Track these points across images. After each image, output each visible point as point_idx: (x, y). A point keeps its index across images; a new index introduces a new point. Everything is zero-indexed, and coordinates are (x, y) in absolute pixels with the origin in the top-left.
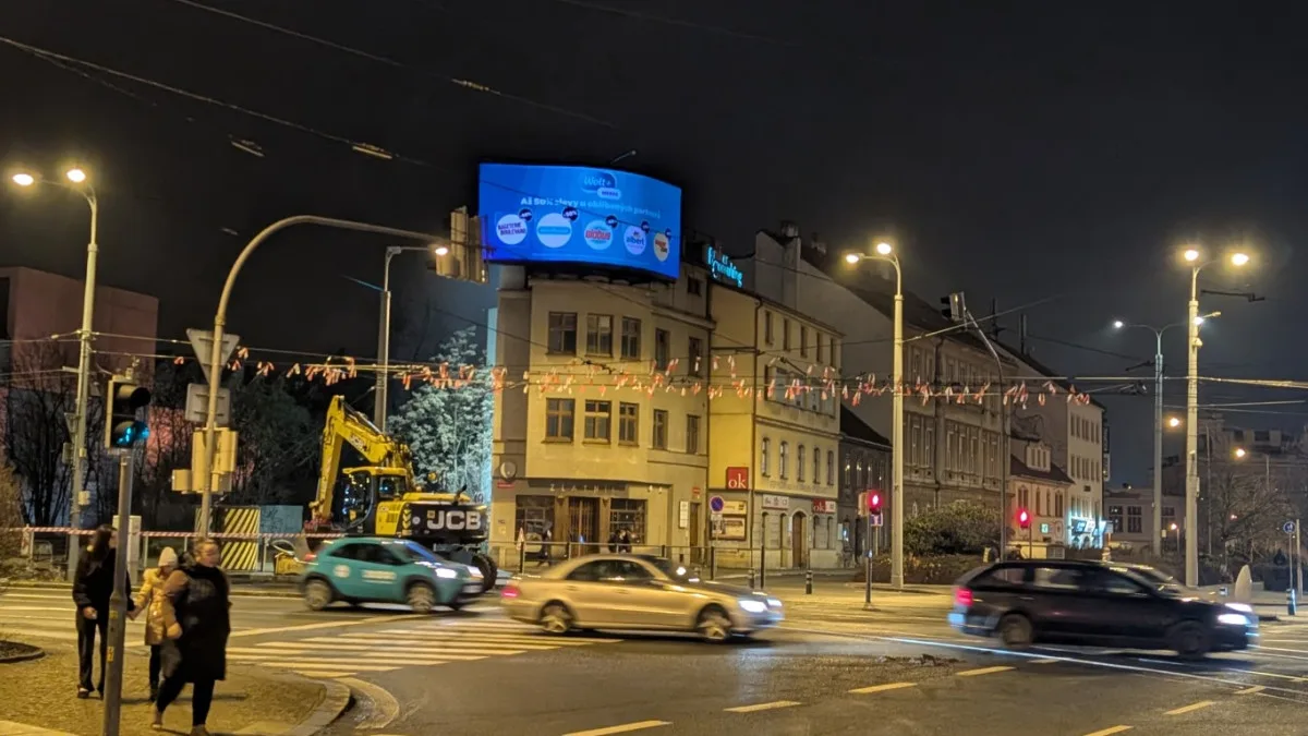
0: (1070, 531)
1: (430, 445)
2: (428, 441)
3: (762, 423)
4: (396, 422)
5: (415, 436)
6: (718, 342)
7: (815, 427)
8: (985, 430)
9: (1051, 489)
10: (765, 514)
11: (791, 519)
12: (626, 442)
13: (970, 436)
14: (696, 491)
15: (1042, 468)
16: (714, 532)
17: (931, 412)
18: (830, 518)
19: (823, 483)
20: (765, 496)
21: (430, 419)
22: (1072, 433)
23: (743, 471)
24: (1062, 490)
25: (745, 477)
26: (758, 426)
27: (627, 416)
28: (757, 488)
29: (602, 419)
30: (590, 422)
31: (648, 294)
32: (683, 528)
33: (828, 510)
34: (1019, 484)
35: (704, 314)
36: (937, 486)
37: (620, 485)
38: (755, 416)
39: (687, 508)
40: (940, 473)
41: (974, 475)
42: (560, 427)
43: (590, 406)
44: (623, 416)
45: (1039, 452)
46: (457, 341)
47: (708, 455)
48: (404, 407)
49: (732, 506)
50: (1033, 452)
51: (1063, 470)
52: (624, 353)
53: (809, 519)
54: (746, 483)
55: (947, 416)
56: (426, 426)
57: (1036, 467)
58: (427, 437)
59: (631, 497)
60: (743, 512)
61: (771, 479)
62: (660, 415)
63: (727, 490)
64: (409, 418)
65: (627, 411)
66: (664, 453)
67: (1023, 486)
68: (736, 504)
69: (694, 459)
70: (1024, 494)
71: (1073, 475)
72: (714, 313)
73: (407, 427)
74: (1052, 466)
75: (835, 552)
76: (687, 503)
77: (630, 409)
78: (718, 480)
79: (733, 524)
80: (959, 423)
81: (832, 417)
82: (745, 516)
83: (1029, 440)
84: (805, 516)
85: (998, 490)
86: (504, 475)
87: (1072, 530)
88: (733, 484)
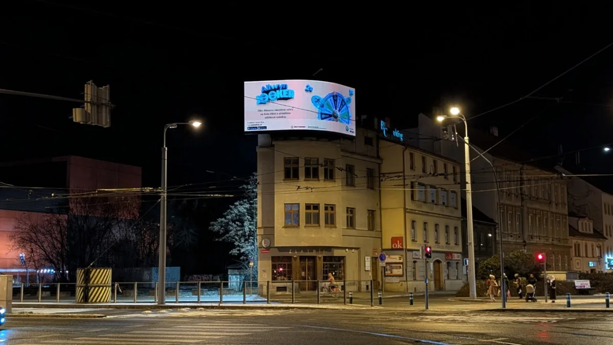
0: (607, 265)
1: (240, 233)
2: (240, 230)
3: (408, 212)
4: (222, 222)
5: (231, 228)
6: (384, 170)
7: (444, 214)
8: (552, 213)
9: (594, 243)
10: (415, 262)
11: (432, 264)
12: (329, 225)
13: (543, 216)
14: (375, 250)
15: (588, 232)
16: (386, 272)
17: (519, 204)
18: (457, 263)
19: (452, 242)
20: (414, 252)
21: (240, 220)
22: (606, 213)
23: (400, 239)
24: (601, 243)
25: (401, 242)
26: (407, 214)
27: (329, 211)
28: (408, 248)
29: (314, 214)
30: (308, 216)
31: (338, 145)
32: (368, 271)
33: (456, 258)
34: (574, 241)
35: (376, 156)
36: (524, 244)
37: (329, 249)
38: (405, 209)
39: (369, 260)
40: (526, 237)
41: (546, 237)
42: (292, 218)
43: (308, 207)
44: (327, 211)
45: (586, 223)
46: (253, 177)
47: (381, 231)
48: (226, 213)
49: (395, 258)
50: (582, 224)
51: (601, 232)
52: (326, 177)
53: (444, 264)
54: (402, 245)
55: (529, 205)
56: (237, 223)
57: (584, 231)
59: (335, 255)
60: (401, 261)
61: (417, 243)
62: (351, 211)
63: (392, 249)
65: (329, 209)
66: (354, 230)
67: (577, 242)
68: (397, 257)
69: (373, 233)
70: (577, 247)
71: (607, 234)
72: (382, 154)
74: (594, 229)
75: (461, 281)
76: (369, 257)
77: (330, 208)
78: (387, 244)
79: (396, 268)
80: (536, 209)
81: (456, 208)
82: (402, 263)
83: (580, 217)
84: (441, 262)
85: (562, 244)
86: (264, 246)
87: (608, 264)
88: (395, 246)
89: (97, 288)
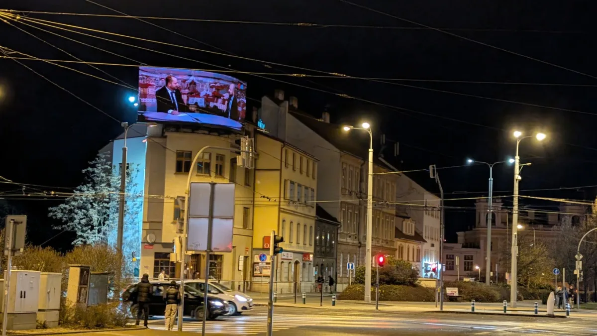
0: (424, 270)
3: (283, 212)
5: (76, 216)
6: (260, 165)
7: (305, 213)
9: (415, 245)
10: (282, 263)
11: (293, 265)
14: (247, 249)
15: (410, 234)
16: (255, 272)
18: (310, 264)
19: (308, 245)
20: (283, 253)
22: (426, 214)
24: (420, 246)
26: (281, 213)
31: (229, 141)
32: (240, 270)
33: (310, 259)
34: (399, 243)
36: (359, 245)
38: (280, 208)
39: (242, 259)
40: (361, 237)
41: (377, 238)
45: (409, 224)
46: (100, 160)
47: (253, 230)
48: (68, 199)
50: (406, 223)
51: (421, 235)
52: (216, 173)
53: (301, 264)
55: (365, 205)
56: (83, 210)
57: (407, 233)
58: (83, 217)
59: (216, 254)
61: (285, 243)
63: (263, 249)
64: (73, 206)
67: (401, 244)
69: (247, 232)
70: (401, 249)
71: (426, 237)
72: (258, 150)
73: (71, 211)
74: (415, 232)
75: (311, 283)
76: (242, 256)
78: (258, 244)
79: (265, 268)
81: (313, 207)
83: (404, 217)
84: (298, 263)
85: (388, 246)
86: (149, 241)
87: (425, 269)
88: (267, 246)
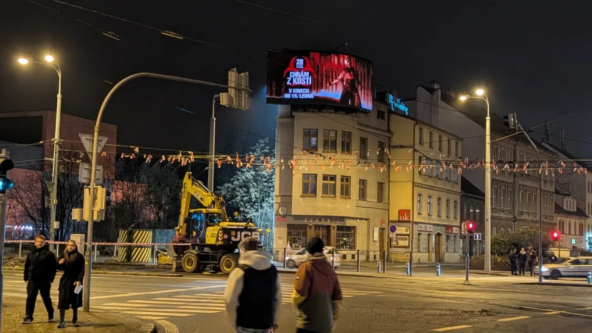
0: (587, 243)
1: (246, 198)
2: (245, 196)
3: (417, 186)
4: (229, 187)
5: (238, 194)
6: (394, 143)
7: (447, 188)
8: (541, 190)
9: (577, 220)
10: (419, 234)
11: (434, 236)
12: (345, 196)
13: (532, 192)
14: (382, 222)
15: (572, 210)
16: (392, 243)
17: (511, 180)
18: (455, 236)
19: (452, 218)
20: (420, 225)
21: (245, 186)
22: (589, 191)
23: (408, 212)
24: (583, 221)
25: (409, 214)
26: (415, 188)
27: (345, 183)
28: (415, 220)
29: (331, 185)
30: (325, 187)
31: (355, 119)
32: (376, 241)
33: (454, 232)
34: (559, 218)
35: (386, 129)
36: (514, 219)
37: (342, 219)
38: (413, 183)
39: (377, 231)
40: (516, 212)
41: (534, 213)
42: (309, 189)
43: (325, 178)
44: (342, 183)
45: (570, 201)
46: (259, 145)
47: (389, 203)
48: (232, 179)
49: (401, 230)
50: (567, 201)
51: (583, 211)
52: (343, 149)
53: (444, 237)
54: (409, 218)
55: (520, 183)
56: (243, 189)
57: (569, 209)
58: (244, 194)
59: (348, 225)
60: (408, 233)
61: (423, 216)
62: (363, 183)
63: (399, 221)
64: (235, 185)
65: (345, 180)
66: (366, 202)
68: (404, 229)
69: (382, 205)
70: (562, 224)
71: (589, 213)
72: (391, 129)
73: (234, 189)
74: (577, 208)
75: (458, 254)
76: (377, 228)
77: (346, 179)
78: (394, 216)
79: (402, 239)
80: (526, 186)
81: (457, 183)
82: (408, 235)
83: (565, 195)
84: (441, 235)
85: (548, 221)
86: (281, 214)
87: (589, 242)
88: (402, 218)
89: (140, 249)
